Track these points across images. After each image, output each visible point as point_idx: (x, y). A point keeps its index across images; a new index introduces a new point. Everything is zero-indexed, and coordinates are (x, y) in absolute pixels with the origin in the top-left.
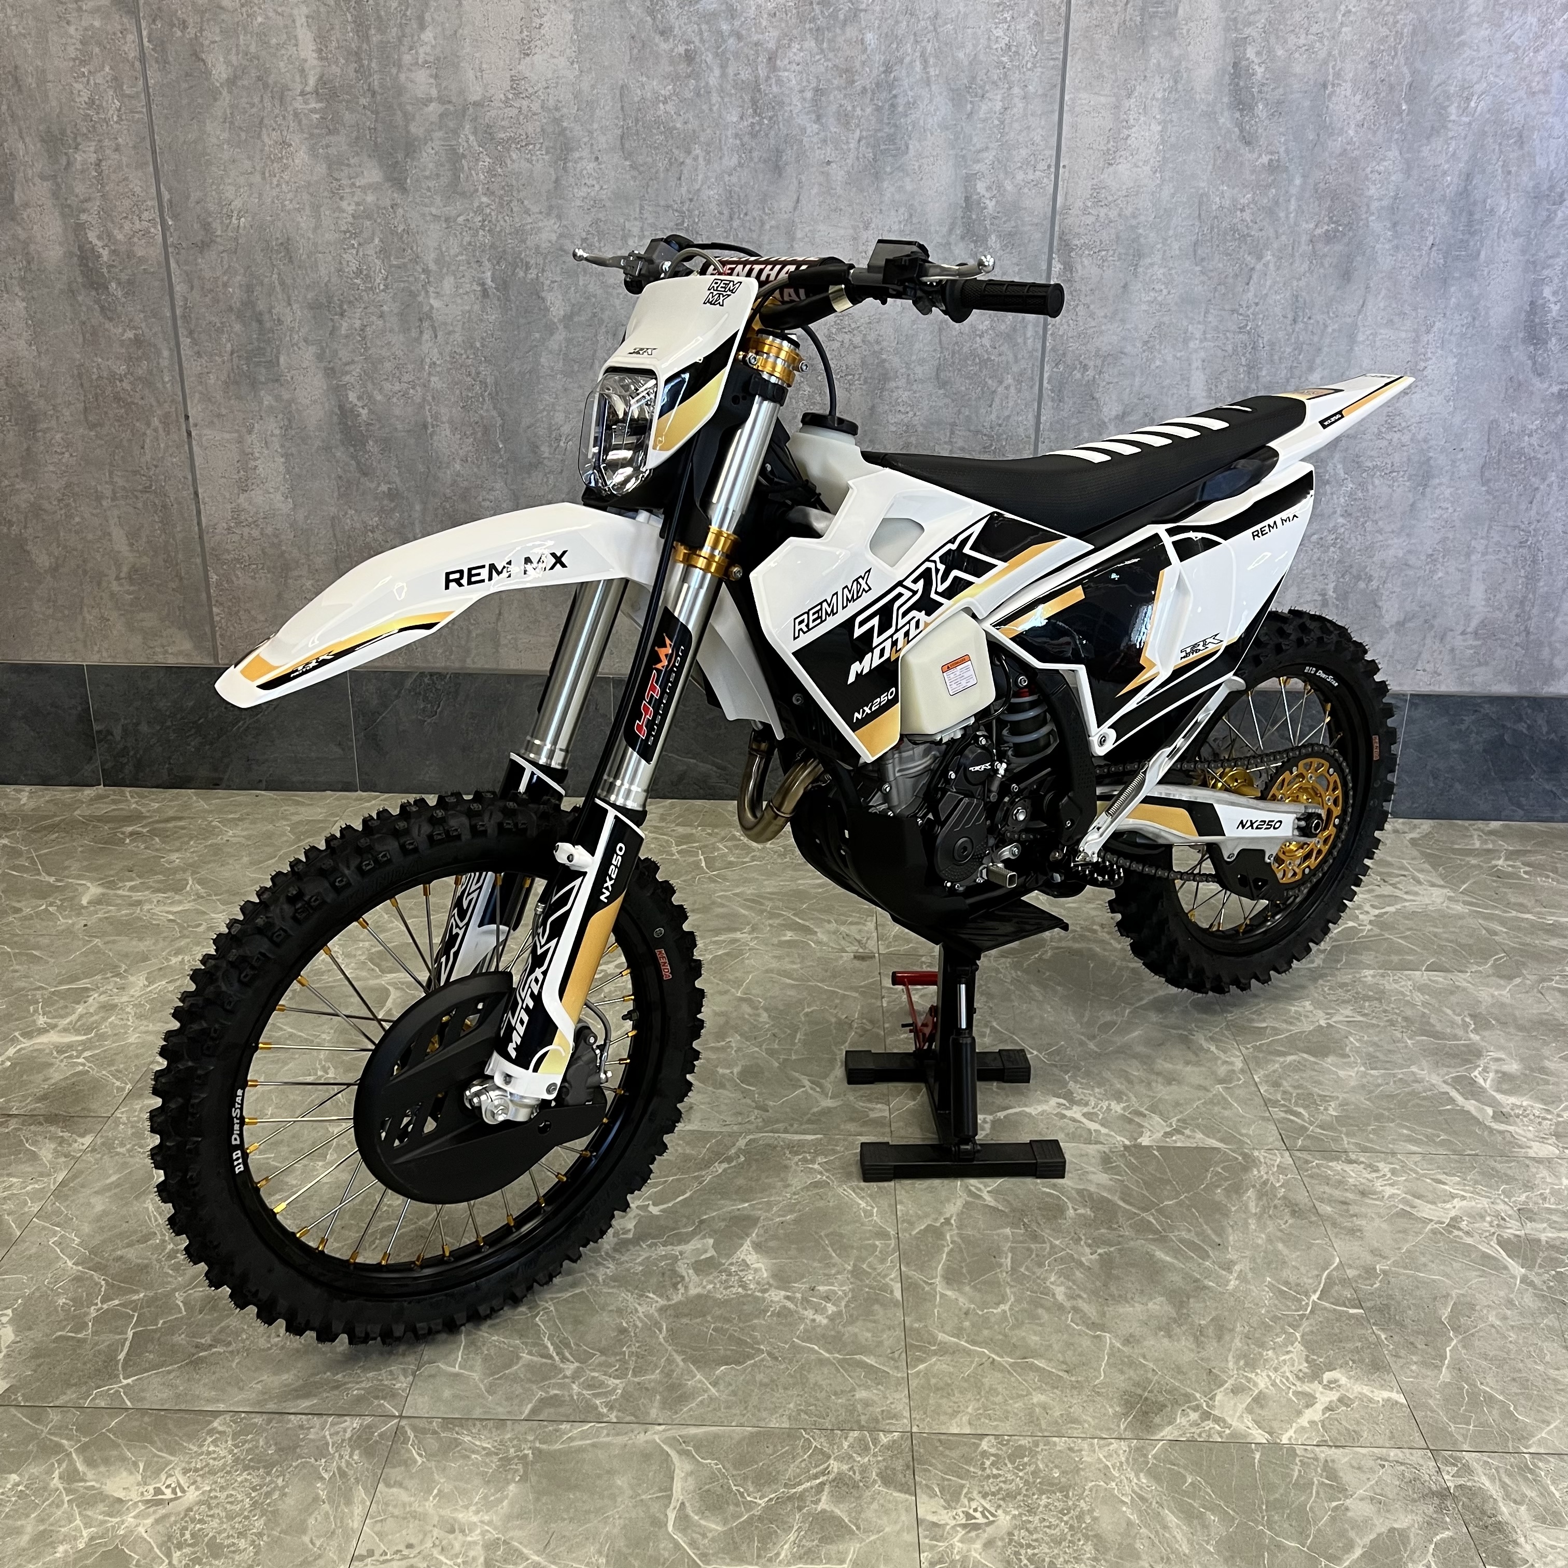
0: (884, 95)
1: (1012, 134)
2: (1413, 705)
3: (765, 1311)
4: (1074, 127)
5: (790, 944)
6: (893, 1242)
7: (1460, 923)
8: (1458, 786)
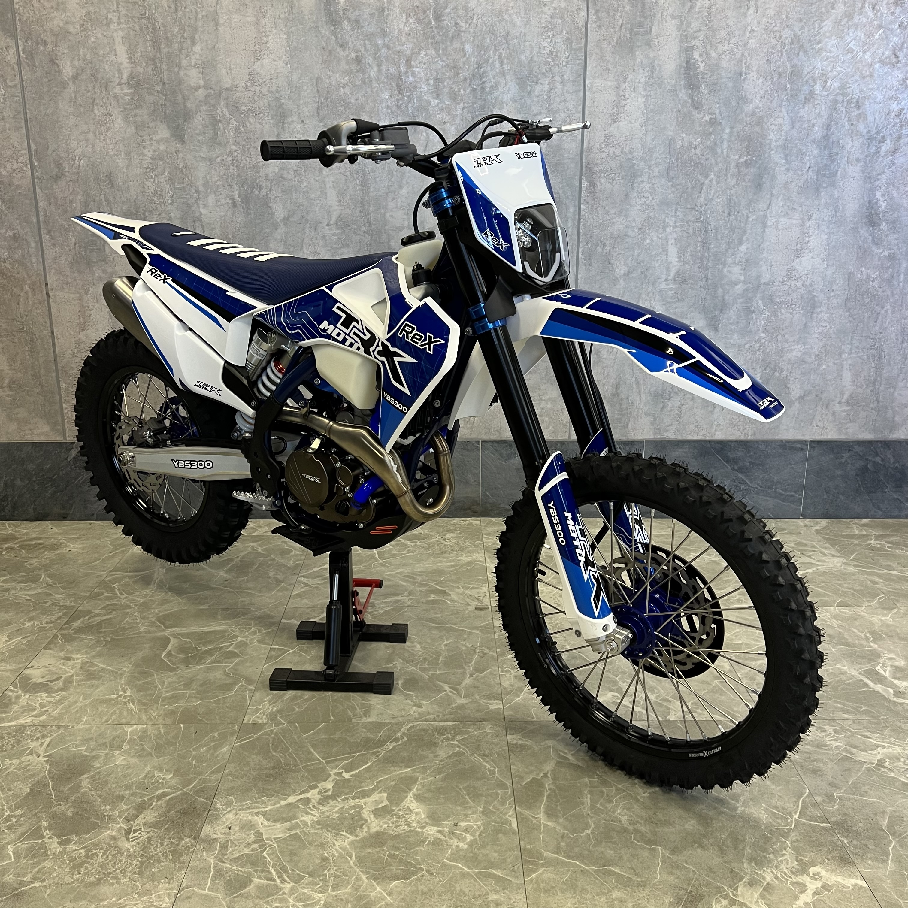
0: (477, 82)
1: (555, 105)
2: (811, 447)
3: (424, 841)
4: (593, 100)
5: (434, 602)
6: (510, 791)
7: (853, 577)
8: (841, 496)
